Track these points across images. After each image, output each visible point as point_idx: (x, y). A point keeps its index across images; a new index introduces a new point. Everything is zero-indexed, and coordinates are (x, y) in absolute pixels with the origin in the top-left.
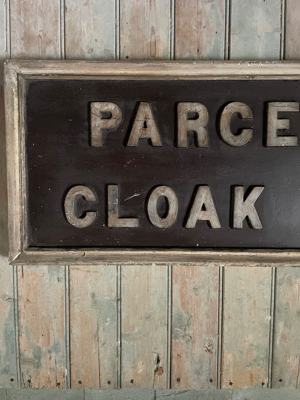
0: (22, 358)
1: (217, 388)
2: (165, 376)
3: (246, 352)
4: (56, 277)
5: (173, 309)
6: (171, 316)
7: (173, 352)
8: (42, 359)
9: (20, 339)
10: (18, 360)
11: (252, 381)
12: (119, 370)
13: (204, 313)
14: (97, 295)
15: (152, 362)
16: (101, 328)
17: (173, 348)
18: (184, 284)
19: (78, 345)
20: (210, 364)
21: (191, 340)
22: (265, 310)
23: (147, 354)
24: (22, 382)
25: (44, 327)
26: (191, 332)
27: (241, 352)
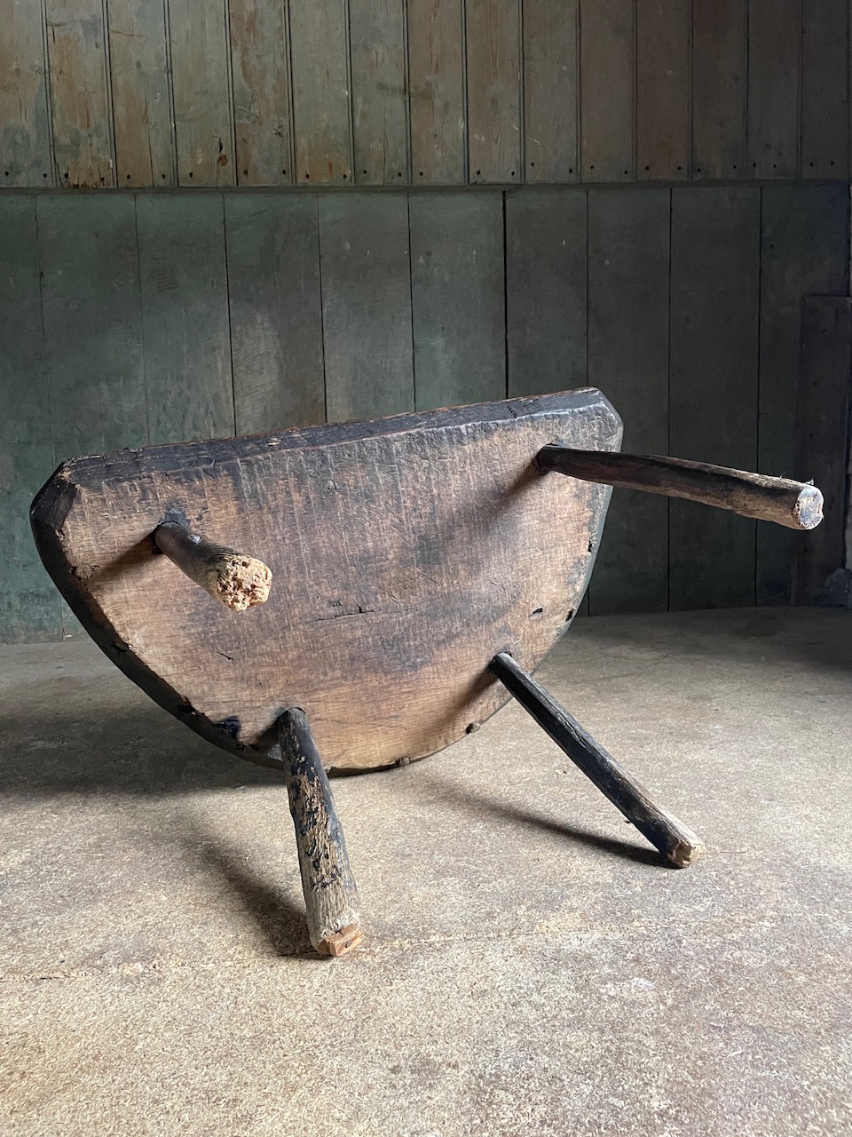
0: (56, 145)
1: (292, 182)
3: (322, 134)
4: (93, 43)
5: (235, 83)
6: (233, 92)
7: (238, 137)
8: (81, 145)
9: (54, 120)
10: (52, 148)
11: (331, 172)
12: (175, 159)
13: (270, 87)
14: (142, 64)
15: (214, 149)
16: (150, 107)
17: (237, 131)
18: (245, 51)
19: (123, 127)
20: (281, 151)
21: (257, 120)
22: (340, 81)
23: (207, 139)
24: (58, 177)
25: (82, 104)
26: (257, 111)
27: (317, 135)
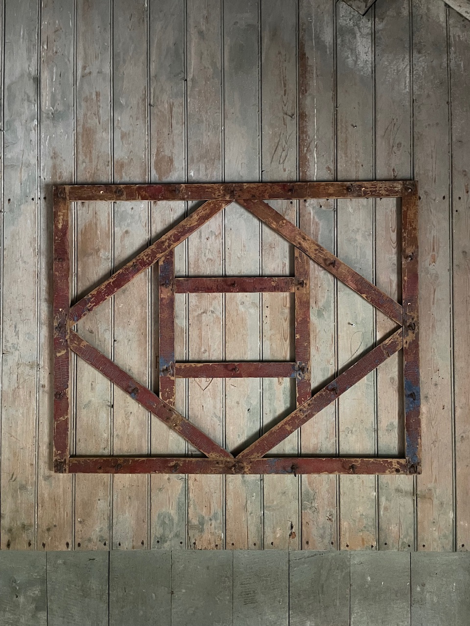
0: (190, 524)
1: (337, 550)
2: (297, 539)
3: (358, 520)
5: (302, 487)
6: (301, 492)
7: (303, 520)
8: (205, 525)
9: (189, 509)
10: (186, 527)
11: (363, 544)
12: (262, 534)
13: (325, 490)
15: (287, 528)
16: (249, 502)
17: (303, 517)
19: (232, 514)
20: (331, 530)
21: (316, 510)
22: (371, 487)
23: (283, 522)
24: (189, 544)
25: (207, 500)
26: (316, 505)
27: (354, 521)
